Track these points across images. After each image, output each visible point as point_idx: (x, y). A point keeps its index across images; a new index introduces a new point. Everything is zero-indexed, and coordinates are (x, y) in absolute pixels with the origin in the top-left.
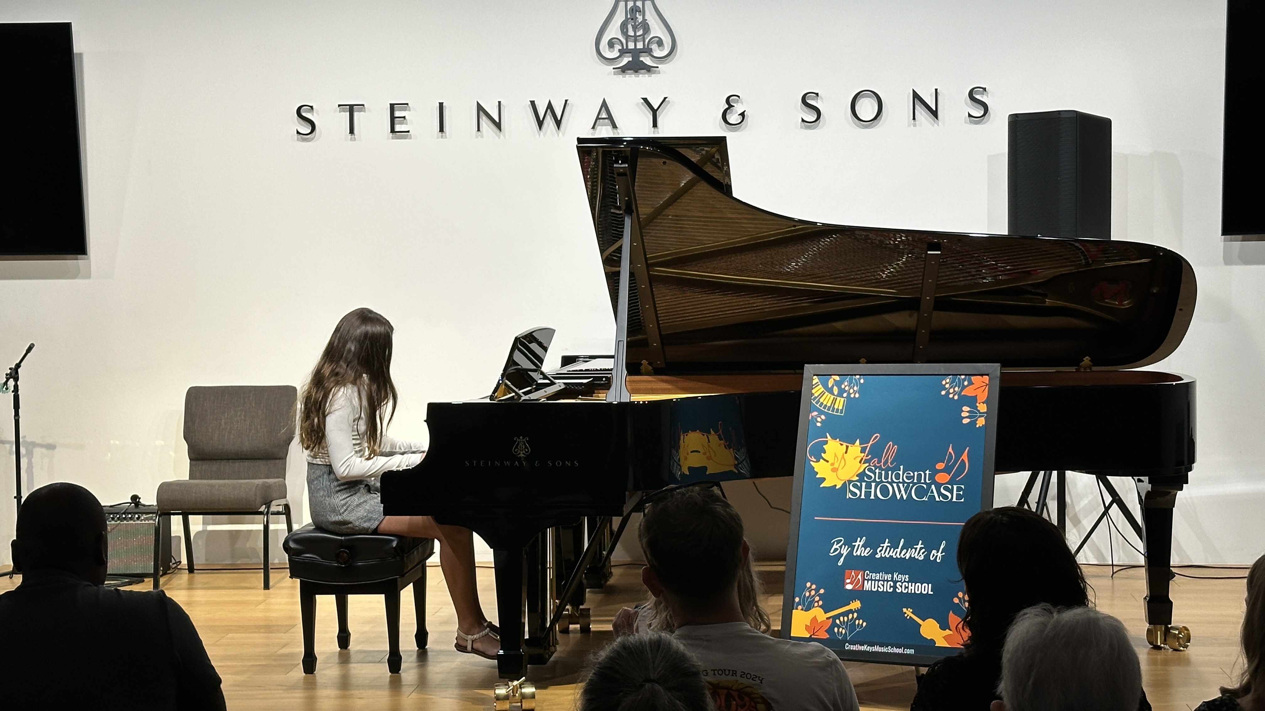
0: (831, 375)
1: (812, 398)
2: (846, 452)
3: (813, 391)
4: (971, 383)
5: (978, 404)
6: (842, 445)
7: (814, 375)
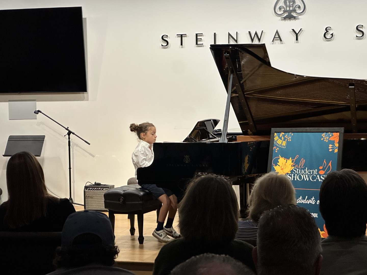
0: (281, 132)
1: (274, 141)
2: (286, 163)
4: (332, 135)
5: (335, 144)
6: (285, 159)
7: (275, 132)
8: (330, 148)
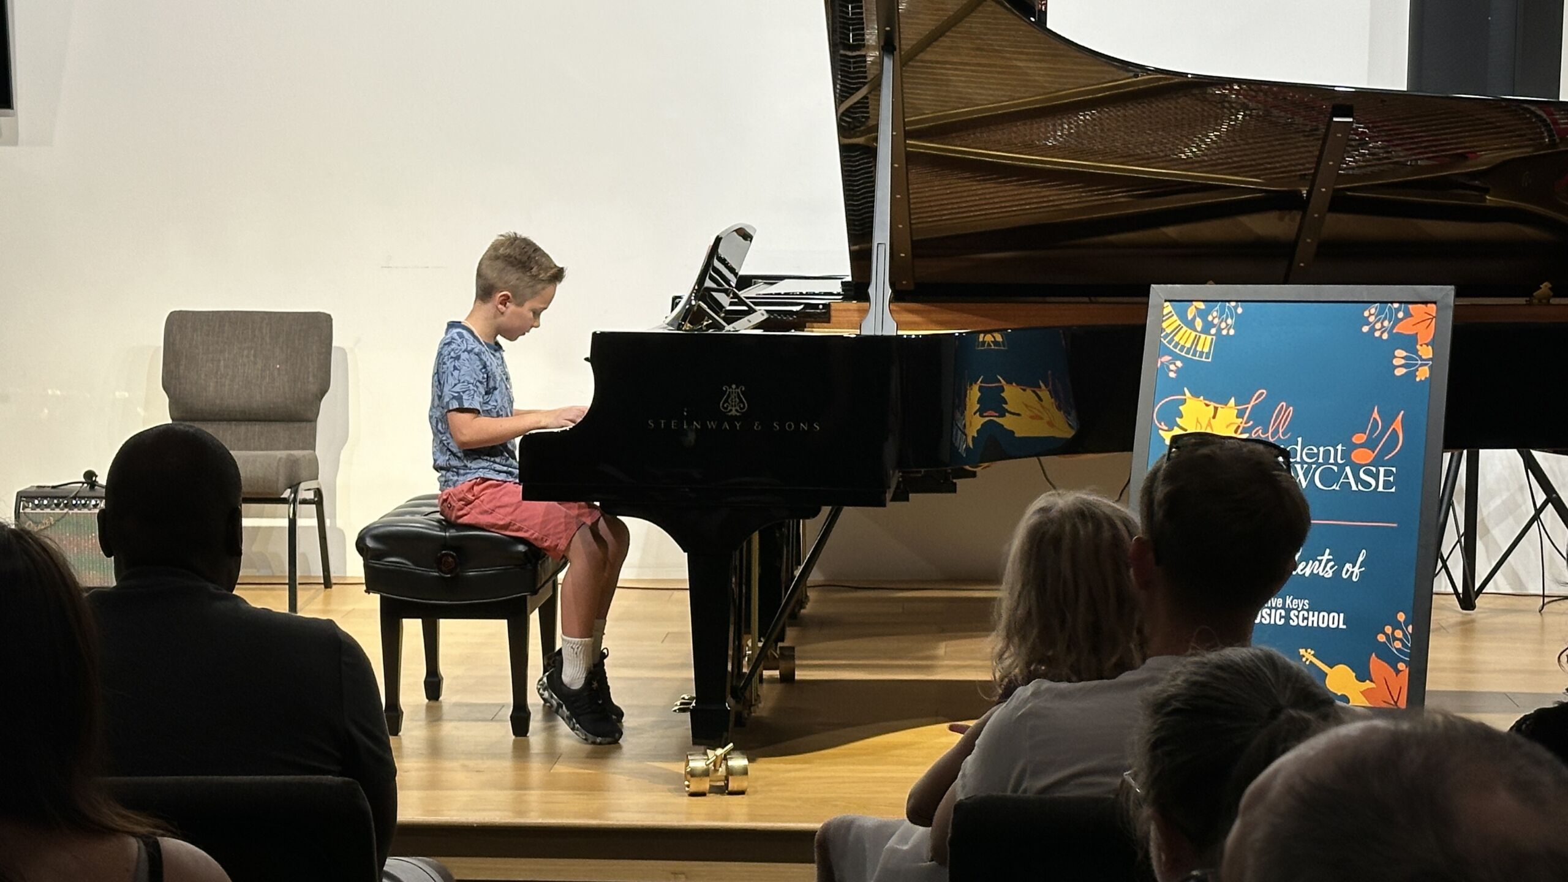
0: (1192, 301)
1: (1162, 335)
2: (1214, 417)
3: (1164, 325)
4: (1408, 315)
5: (1418, 347)
6: (1207, 405)
7: (1166, 301)
8: (1396, 362)
